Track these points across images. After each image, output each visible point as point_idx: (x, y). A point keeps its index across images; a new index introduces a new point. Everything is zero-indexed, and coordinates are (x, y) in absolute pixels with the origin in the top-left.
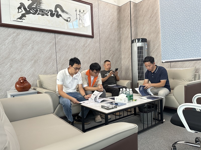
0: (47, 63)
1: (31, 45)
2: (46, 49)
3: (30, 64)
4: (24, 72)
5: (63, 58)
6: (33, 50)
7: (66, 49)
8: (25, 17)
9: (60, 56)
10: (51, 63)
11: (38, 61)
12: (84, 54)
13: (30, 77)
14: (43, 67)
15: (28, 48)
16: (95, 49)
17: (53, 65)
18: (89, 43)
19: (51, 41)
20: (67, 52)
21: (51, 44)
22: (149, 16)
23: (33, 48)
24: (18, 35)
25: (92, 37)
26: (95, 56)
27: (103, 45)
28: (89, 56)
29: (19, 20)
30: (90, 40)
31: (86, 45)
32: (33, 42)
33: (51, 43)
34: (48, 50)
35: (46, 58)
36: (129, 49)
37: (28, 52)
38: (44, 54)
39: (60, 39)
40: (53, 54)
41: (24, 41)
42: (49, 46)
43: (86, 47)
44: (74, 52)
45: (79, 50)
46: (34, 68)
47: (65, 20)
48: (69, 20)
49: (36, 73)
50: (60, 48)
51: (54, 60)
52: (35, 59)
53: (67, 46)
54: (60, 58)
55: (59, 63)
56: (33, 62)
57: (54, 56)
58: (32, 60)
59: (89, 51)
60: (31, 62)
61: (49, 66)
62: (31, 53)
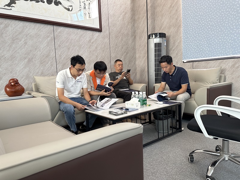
0: (44, 62)
1: (23, 40)
2: (43, 45)
3: (23, 63)
4: (16, 73)
5: (64, 57)
6: (26, 46)
7: (67, 44)
8: (15, 3)
9: (61, 54)
10: (50, 62)
11: (33, 60)
12: (91, 52)
13: (23, 79)
14: (39, 67)
15: (20, 43)
16: (103, 46)
17: (52, 65)
18: (96, 38)
19: (49, 34)
20: (69, 49)
21: (49, 39)
22: (169, 6)
23: (26, 43)
24: (6, 26)
25: (100, 30)
26: (104, 55)
27: (113, 40)
28: (96, 54)
29: (7, 7)
30: (97, 34)
31: (92, 41)
32: (27, 36)
33: (48, 37)
34: (46, 47)
35: (43, 56)
36: (145, 46)
37: (19, 48)
38: (40, 51)
39: (60, 32)
40: (51, 51)
41: (15, 35)
42: (46, 41)
43: (93, 43)
44: (77, 49)
45: (83, 47)
46: (28, 68)
47: (65, 8)
48: (71, 8)
49: (31, 74)
50: (60, 43)
51: (52, 59)
52: (29, 57)
53: (69, 42)
54: (60, 56)
55: (60, 62)
56: (26, 60)
57: (52, 54)
58: (25, 58)
59: (96, 48)
60: (24, 61)
61: (47, 65)
62: (24, 49)
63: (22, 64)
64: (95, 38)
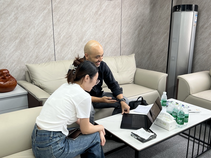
0: (39, 43)
1: (13, 14)
2: (38, 20)
4: (5, 57)
5: (64, 35)
6: (17, 22)
7: (68, 18)
9: (60, 31)
10: (46, 43)
11: (26, 40)
12: (97, 27)
13: (14, 65)
14: (33, 49)
15: (9, 18)
16: (113, 19)
17: (49, 46)
19: (45, 6)
20: (70, 24)
21: (45, 12)
23: (16, 18)
26: (113, 30)
27: (126, 10)
28: (104, 30)
31: (99, 12)
32: (17, 9)
33: (45, 9)
34: (41, 22)
35: (38, 34)
37: (9, 25)
38: (35, 29)
40: (48, 28)
41: (2, 7)
42: (42, 14)
43: (100, 15)
44: (81, 23)
45: (88, 21)
46: (20, 51)
49: (23, 59)
50: (60, 17)
51: (50, 38)
52: (21, 37)
53: (71, 15)
54: (59, 34)
55: (58, 42)
56: (17, 41)
57: (50, 31)
58: (16, 38)
59: (104, 21)
60: (15, 42)
61: (43, 47)
62: (14, 27)
63: (12, 46)
64: (103, 9)
